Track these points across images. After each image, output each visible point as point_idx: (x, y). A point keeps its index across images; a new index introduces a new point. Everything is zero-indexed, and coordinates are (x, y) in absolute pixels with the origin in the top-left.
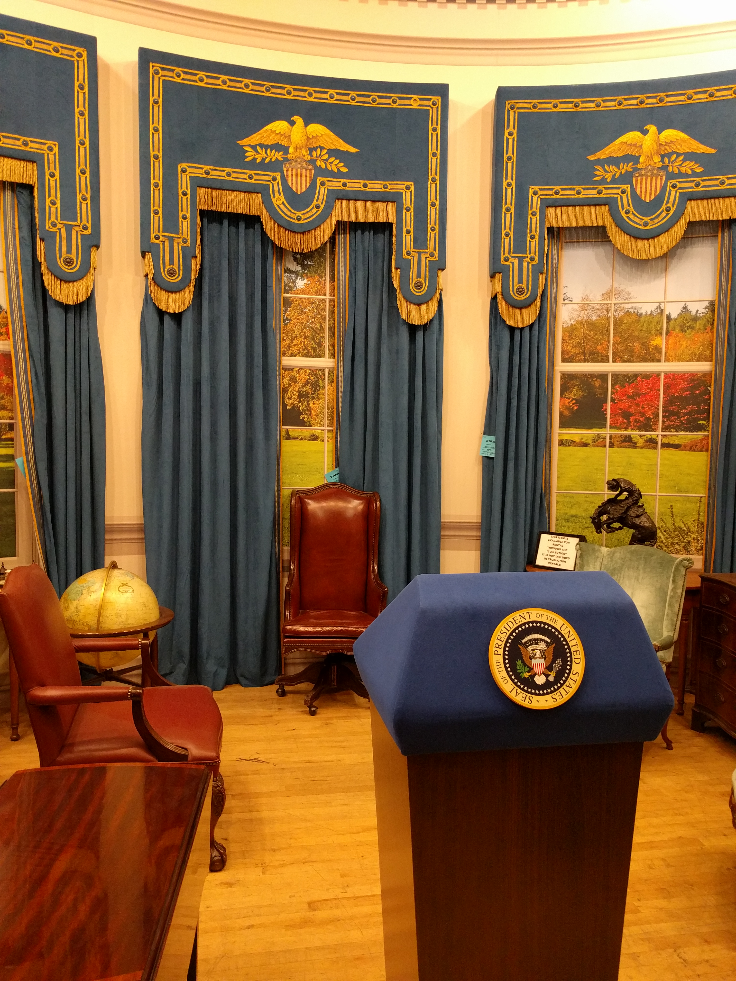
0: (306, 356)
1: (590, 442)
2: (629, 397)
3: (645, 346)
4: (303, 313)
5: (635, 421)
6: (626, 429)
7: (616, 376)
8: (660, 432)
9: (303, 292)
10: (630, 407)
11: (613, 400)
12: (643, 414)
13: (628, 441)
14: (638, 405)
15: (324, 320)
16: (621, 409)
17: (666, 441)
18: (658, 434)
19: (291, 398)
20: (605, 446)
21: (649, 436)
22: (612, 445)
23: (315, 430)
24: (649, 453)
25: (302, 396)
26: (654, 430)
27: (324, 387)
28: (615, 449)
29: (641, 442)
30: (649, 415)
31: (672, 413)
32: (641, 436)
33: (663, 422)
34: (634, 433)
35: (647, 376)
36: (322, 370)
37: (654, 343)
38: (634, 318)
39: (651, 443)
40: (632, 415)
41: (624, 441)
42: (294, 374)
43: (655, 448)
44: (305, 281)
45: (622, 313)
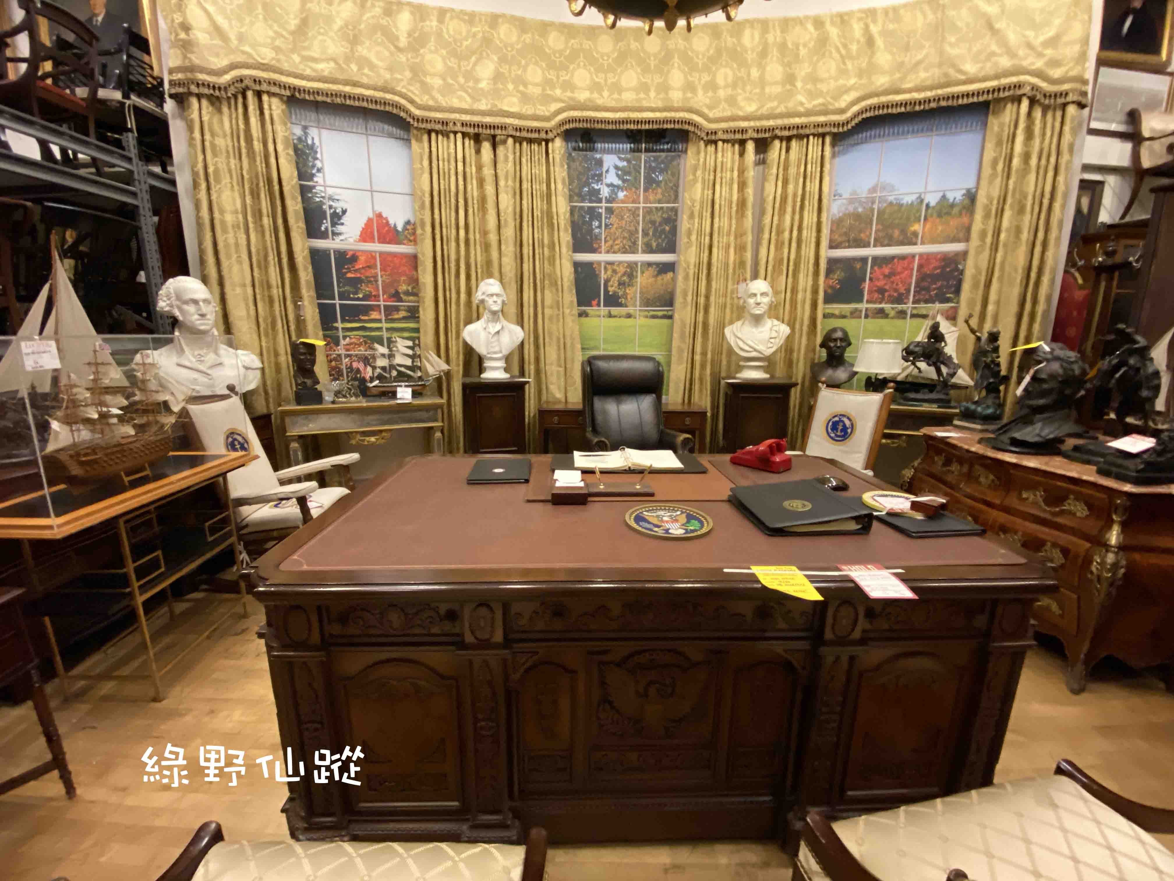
0: (624, 253)
1: (848, 314)
2: (885, 276)
3: (903, 232)
4: (622, 218)
5: (890, 296)
6: (880, 303)
7: (875, 259)
8: (910, 305)
9: (623, 202)
10: (885, 284)
11: (871, 279)
12: (896, 290)
13: (881, 313)
14: (893, 282)
15: (639, 224)
16: (877, 286)
17: (915, 312)
18: (909, 306)
19: (612, 286)
20: (860, 317)
21: (900, 309)
22: (866, 316)
23: (630, 310)
24: (899, 322)
25: (621, 284)
26: (905, 304)
27: (637, 277)
28: (870, 320)
29: (892, 313)
30: (902, 290)
31: (923, 289)
32: (893, 308)
33: (914, 296)
34: (886, 306)
35: (903, 258)
36: (636, 263)
37: (912, 229)
38: (896, 208)
39: (902, 314)
40: (886, 291)
41: (877, 313)
42: (615, 267)
43: (905, 318)
44: (625, 193)
45: (885, 205)
